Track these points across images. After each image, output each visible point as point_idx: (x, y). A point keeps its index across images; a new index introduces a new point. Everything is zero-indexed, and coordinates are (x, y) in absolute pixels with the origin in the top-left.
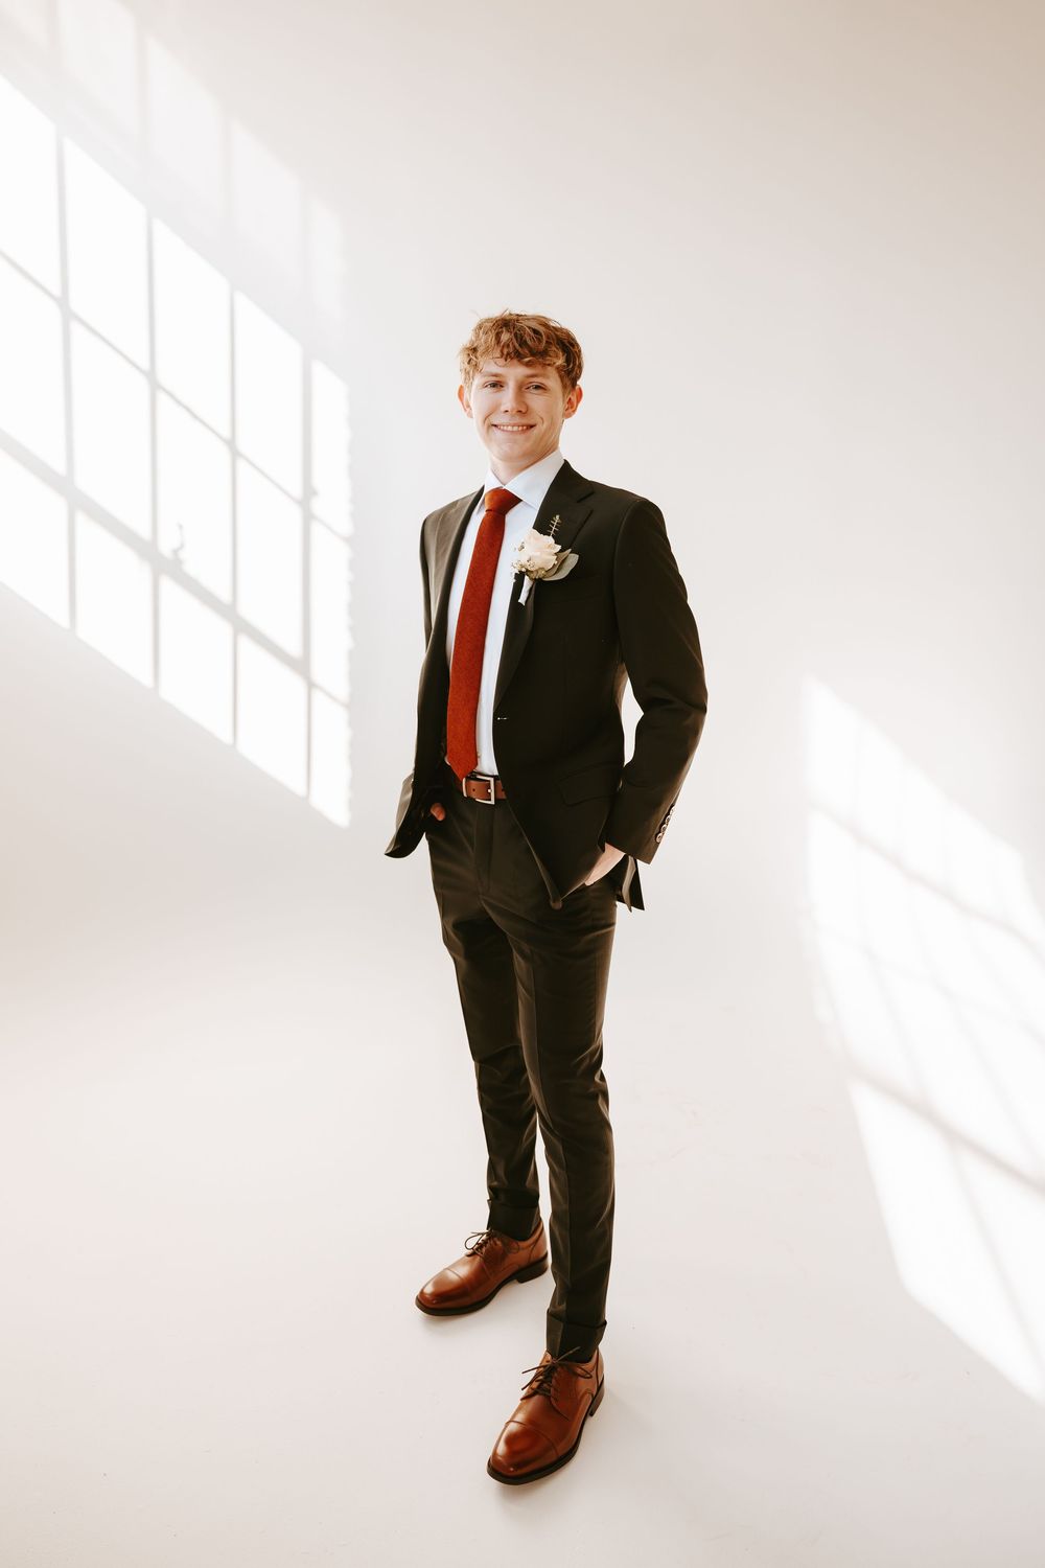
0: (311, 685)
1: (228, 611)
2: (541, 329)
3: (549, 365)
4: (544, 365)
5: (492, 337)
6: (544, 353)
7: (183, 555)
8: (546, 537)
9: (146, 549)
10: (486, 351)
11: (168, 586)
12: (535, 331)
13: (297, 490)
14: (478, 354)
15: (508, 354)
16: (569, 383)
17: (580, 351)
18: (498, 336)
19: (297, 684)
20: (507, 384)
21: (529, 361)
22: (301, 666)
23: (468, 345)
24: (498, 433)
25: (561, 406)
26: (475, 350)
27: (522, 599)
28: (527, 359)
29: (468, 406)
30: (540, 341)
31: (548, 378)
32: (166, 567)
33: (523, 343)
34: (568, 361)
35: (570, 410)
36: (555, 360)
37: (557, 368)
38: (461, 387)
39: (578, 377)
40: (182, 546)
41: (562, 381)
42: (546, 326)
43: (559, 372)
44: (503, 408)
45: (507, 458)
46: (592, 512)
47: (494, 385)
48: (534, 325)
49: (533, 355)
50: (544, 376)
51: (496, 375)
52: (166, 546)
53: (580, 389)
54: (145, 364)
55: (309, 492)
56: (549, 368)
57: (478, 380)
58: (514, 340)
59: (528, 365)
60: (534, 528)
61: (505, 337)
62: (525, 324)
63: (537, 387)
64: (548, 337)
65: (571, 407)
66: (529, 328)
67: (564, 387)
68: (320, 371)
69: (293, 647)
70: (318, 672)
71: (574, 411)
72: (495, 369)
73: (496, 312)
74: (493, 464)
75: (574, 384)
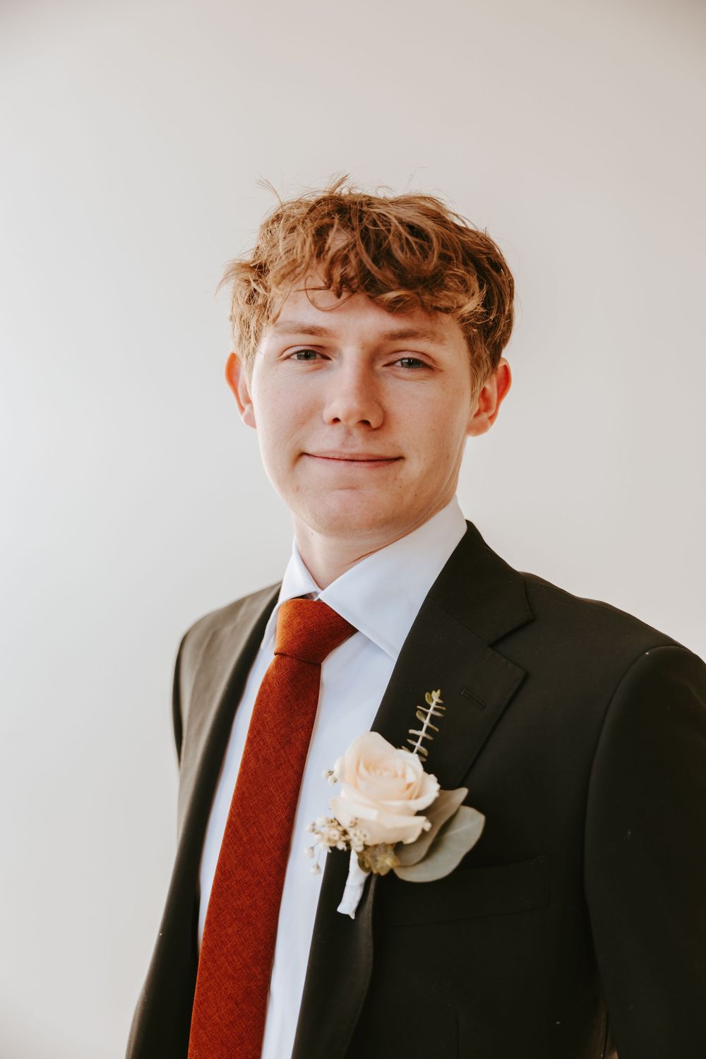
2: (428, 225)
3: (447, 310)
4: (433, 311)
5: (303, 242)
6: (434, 282)
8: (403, 753)
10: (292, 272)
12: (413, 229)
14: (270, 278)
15: (345, 281)
16: (485, 354)
17: (511, 282)
18: (321, 235)
20: (340, 357)
21: (398, 300)
23: (248, 258)
24: (315, 469)
25: (467, 407)
26: (260, 269)
27: (348, 906)
28: (391, 295)
29: (249, 401)
30: (425, 253)
31: (441, 341)
33: (382, 254)
34: (487, 303)
35: (485, 416)
36: (462, 298)
37: (462, 320)
38: (233, 358)
39: (504, 340)
41: (472, 350)
42: (438, 217)
43: (465, 330)
44: (328, 414)
45: (336, 527)
46: (526, 677)
47: (307, 355)
48: (411, 215)
49: (404, 284)
50: (432, 336)
51: (311, 331)
53: (506, 369)
56: (446, 318)
57: (269, 343)
58: (361, 247)
59: (394, 308)
60: (376, 727)
61: (337, 240)
62: (392, 213)
63: (413, 364)
64: (444, 245)
65: (486, 408)
66: (401, 222)
67: (475, 363)
71: (492, 418)
72: (313, 317)
73: (316, 186)
74: (304, 539)
75: (495, 356)
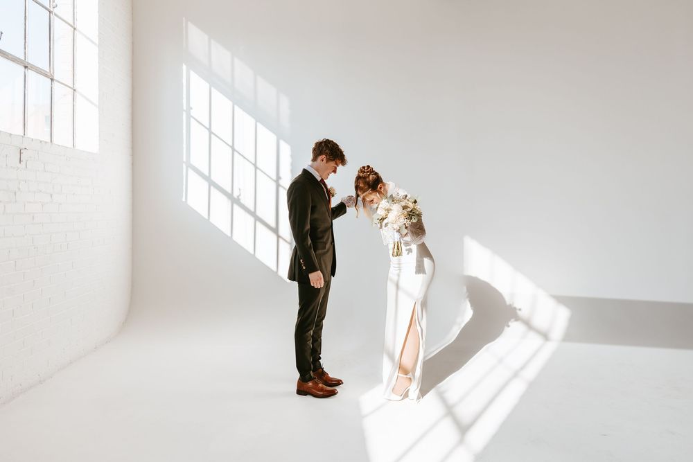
0: (278, 237)
1: (253, 214)
7: (240, 197)
9: (230, 196)
11: (235, 206)
13: (275, 178)
19: (274, 237)
22: (276, 231)
32: (235, 201)
40: (240, 195)
52: (235, 195)
54: (231, 144)
55: (278, 178)
68: (282, 143)
69: (273, 224)
70: (281, 233)
